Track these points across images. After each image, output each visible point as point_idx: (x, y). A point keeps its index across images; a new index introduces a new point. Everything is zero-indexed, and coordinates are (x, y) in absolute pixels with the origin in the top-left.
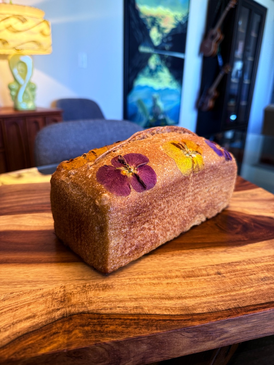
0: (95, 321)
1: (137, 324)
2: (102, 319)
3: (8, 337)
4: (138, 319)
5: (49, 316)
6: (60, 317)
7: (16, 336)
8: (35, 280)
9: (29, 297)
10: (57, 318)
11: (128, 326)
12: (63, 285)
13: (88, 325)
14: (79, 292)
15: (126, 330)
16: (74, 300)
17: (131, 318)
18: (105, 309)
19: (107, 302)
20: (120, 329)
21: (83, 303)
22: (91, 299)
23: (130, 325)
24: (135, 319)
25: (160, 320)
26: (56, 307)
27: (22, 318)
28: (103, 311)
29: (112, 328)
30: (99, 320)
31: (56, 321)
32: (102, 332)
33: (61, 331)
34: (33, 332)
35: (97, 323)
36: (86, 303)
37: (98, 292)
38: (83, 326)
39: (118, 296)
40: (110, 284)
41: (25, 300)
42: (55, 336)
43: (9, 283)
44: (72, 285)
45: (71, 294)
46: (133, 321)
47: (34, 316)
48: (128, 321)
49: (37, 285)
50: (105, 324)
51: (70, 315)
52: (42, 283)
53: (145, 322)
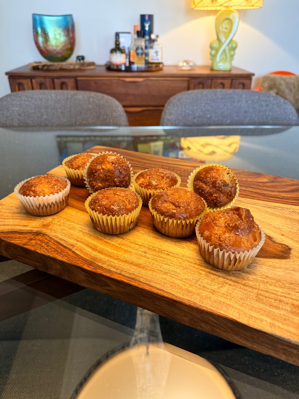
0: (46, 241)
2: (50, 241)
3: (9, 229)
4: (65, 251)
5: (32, 229)
6: (36, 232)
7: (11, 230)
10: (33, 231)
13: (41, 241)
14: (57, 224)
16: (50, 227)
18: (57, 237)
26: (39, 227)
30: (48, 241)
31: (31, 232)
32: (43, 247)
33: (28, 238)
34: (19, 232)
38: (39, 240)
44: (58, 220)
45: (53, 224)
47: (26, 226)
51: (40, 233)
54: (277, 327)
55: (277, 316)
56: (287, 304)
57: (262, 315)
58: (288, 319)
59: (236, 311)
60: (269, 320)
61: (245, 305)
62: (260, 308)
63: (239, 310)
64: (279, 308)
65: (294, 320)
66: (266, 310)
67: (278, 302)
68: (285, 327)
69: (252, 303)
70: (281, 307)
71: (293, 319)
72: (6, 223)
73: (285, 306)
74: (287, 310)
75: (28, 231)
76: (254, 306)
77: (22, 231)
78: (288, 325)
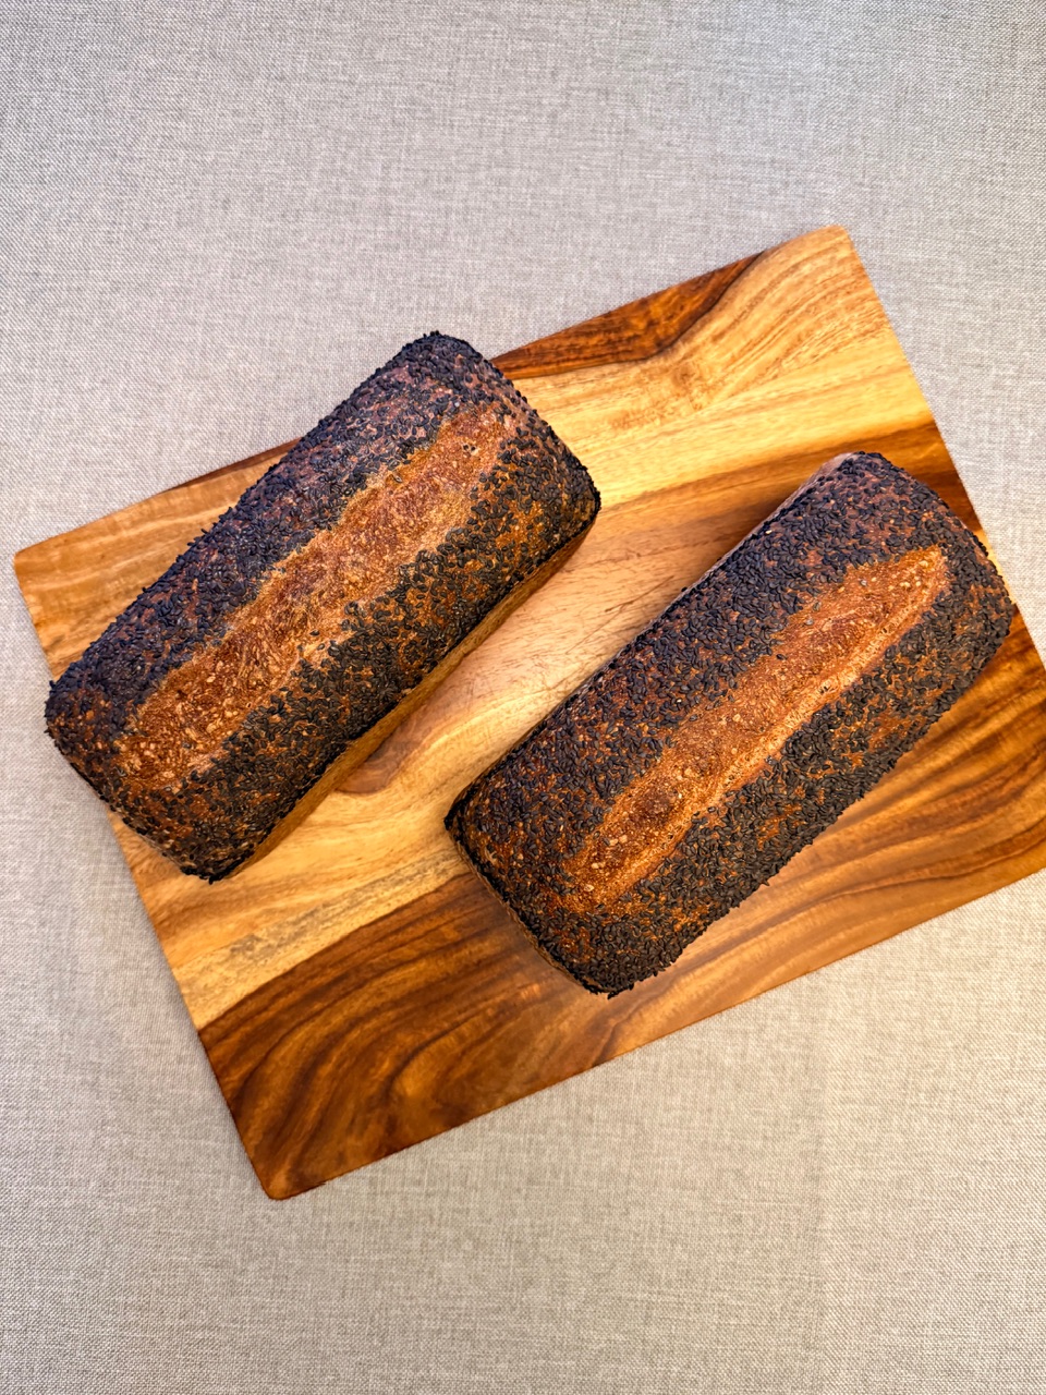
0: (621, 348)
1: (558, 354)
2: (612, 354)
3: (732, 300)
4: (558, 362)
5: (693, 345)
6: (675, 346)
7: (721, 303)
8: (754, 415)
9: (743, 374)
10: (680, 343)
11: (571, 348)
12: (699, 413)
13: (629, 339)
14: (667, 401)
15: (572, 340)
16: (667, 382)
17: (570, 364)
18: (613, 374)
19: (614, 388)
20: (582, 341)
21: (651, 378)
22: (641, 390)
23: (568, 350)
24: (564, 361)
25: (525, 367)
26: (688, 360)
27: (731, 332)
28: (615, 367)
29: (594, 341)
30: (615, 351)
31: (679, 337)
33: (664, 323)
34: (703, 315)
35: (617, 344)
36: (647, 380)
37: (635, 408)
39: (599, 406)
40: (619, 430)
41: (746, 367)
42: (669, 314)
43: (794, 398)
44: (684, 414)
45: (678, 395)
46: (565, 357)
47: (716, 338)
48: (572, 357)
49: (743, 404)
50: (606, 344)
51: (661, 351)
52: (738, 410)
53: (547, 359)
54: (107, 531)
55: (118, 554)
56: (116, 597)
57: (139, 536)
58: (99, 562)
59: (180, 509)
60: (125, 534)
61: (175, 533)
62: (151, 548)
63: (176, 515)
64: (123, 576)
65: (89, 569)
66: (140, 550)
67: (131, 587)
68: (97, 542)
69: (167, 548)
70: (122, 580)
71: (94, 570)
72: (764, 306)
73: (118, 588)
74: (110, 581)
75: (693, 334)
76: (161, 544)
77: (699, 322)
78: (95, 549)
